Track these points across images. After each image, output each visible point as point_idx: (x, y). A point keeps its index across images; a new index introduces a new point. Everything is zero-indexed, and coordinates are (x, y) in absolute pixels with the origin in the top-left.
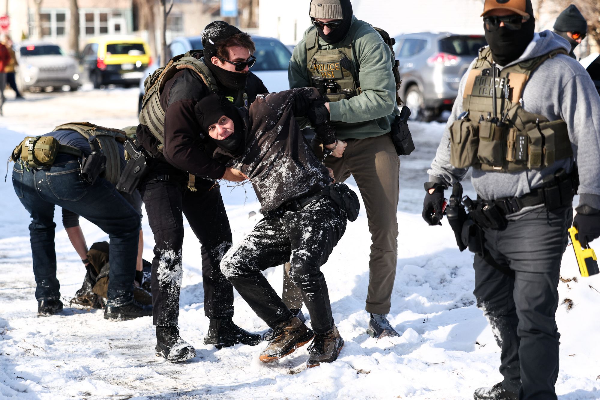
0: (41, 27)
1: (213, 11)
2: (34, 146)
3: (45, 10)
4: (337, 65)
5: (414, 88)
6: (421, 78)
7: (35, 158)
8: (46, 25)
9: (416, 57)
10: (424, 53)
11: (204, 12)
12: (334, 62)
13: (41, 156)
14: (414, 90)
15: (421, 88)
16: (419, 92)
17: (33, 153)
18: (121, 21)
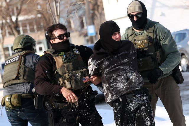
0: (5, 54)
1: (84, 34)
2: (11, 100)
3: (5, 46)
4: (146, 41)
5: (183, 56)
6: (186, 52)
7: (12, 105)
8: (7, 53)
9: (182, 42)
10: (185, 39)
11: (80, 35)
12: (144, 39)
13: (15, 104)
14: (184, 58)
15: (187, 56)
16: (186, 58)
17: (11, 104)
18: (42, 46)
